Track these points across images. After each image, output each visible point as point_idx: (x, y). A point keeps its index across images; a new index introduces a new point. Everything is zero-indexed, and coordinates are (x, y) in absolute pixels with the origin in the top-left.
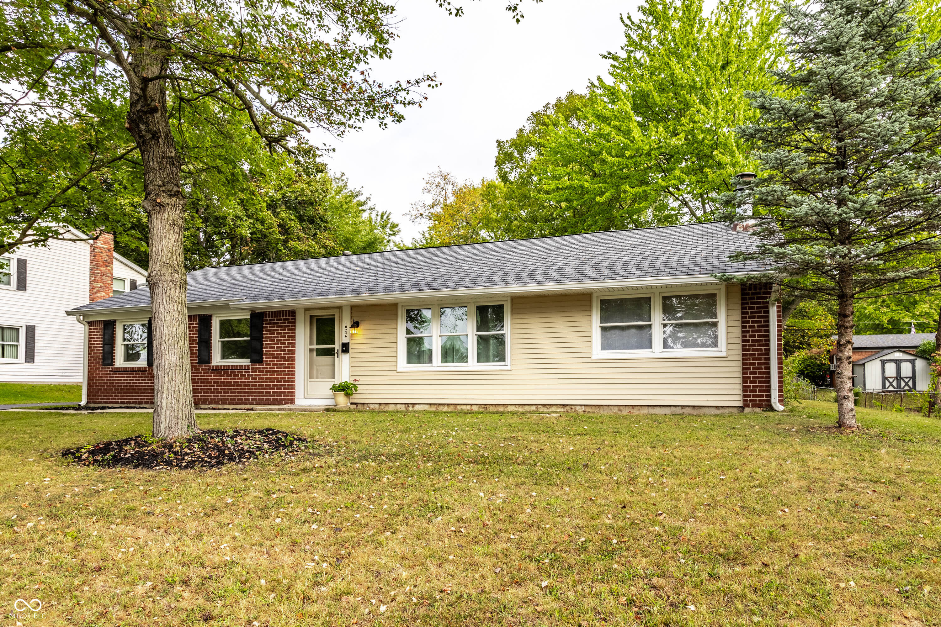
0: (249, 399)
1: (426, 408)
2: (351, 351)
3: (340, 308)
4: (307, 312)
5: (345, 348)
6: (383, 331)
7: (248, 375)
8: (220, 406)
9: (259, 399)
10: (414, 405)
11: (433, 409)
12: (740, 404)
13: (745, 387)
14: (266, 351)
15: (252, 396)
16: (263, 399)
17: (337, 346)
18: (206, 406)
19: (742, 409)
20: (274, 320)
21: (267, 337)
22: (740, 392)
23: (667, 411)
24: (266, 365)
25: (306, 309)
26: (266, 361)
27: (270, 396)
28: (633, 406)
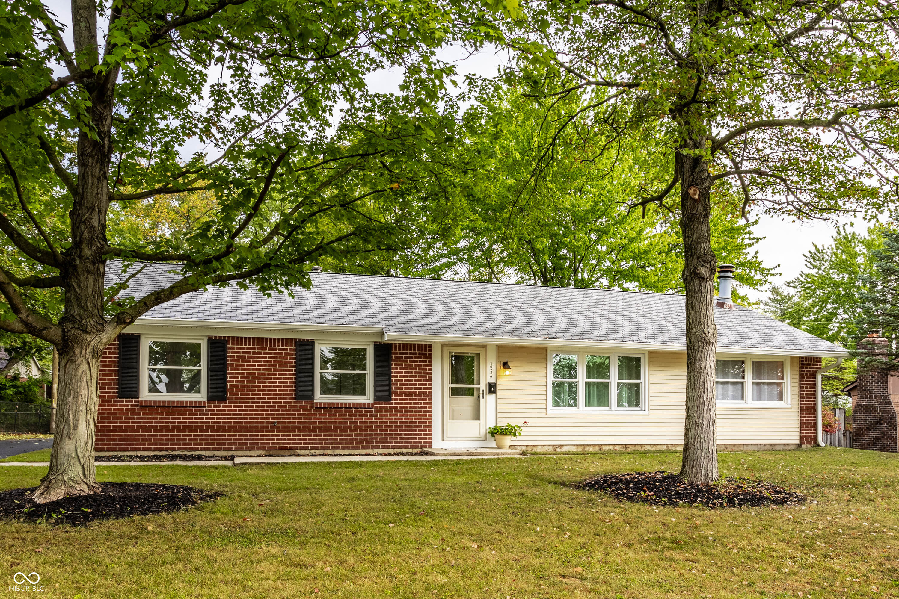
0: (372, 443)
1: (574, 449)
2: (498, 391)
3: (484, 347)
4: (446, 348)
5: (492, 388)
6: (533, 374)
7: (371, 415)
8: (329, 452)
9: (386, 443)
10: (561, 446)
11: (580, 449)
12: (798, 442)
13: (801, 430)
14: (396, 388)
15: (376, 439)
16: (391, 443)
17: (483, 387)
18: (307, 452)
19: (800, 445)
20: (406, 353)
21: (396, 373)
22: (798, 434)
23: (755, 448)
24: (395, 403)
25: (444, 345)
26: (396, 399)
27: (401, 439)
28: (734, 445)
